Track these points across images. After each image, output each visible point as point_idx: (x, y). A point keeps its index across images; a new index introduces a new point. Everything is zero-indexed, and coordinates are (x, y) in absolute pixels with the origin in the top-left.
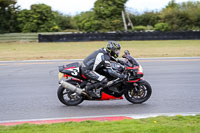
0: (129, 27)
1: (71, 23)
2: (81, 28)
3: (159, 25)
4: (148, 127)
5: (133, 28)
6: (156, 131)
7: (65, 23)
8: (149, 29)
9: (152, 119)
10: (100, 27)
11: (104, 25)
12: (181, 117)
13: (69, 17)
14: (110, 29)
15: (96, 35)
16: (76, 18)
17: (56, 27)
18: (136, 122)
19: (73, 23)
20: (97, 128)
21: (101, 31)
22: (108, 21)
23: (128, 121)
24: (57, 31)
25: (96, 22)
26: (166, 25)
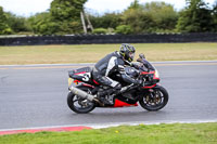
0: (89, 30)
1: (26, 25)
2: (35, 31)
3: (120, 27)
4: (108, 137)
5: (93, 30)
7: (18, 25)
8: (110, 32)
9: (113, 129)
10: (57, 29)
11: (61, 27)
12: (144, 126)
13: (23, 19)
14: (68, 32)
15: (53, 38)
16: (31, 19)
17: (9, 30)
18: (96, 132)
19: (28, 26)
21: (58, 34)
22: (65, 23)
24: (9, 33)
25: (53, 24)
26: (129, 27)
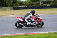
0: (42, 4)
1: (24, 3)
2: (27, 5)
3: (51, 3)
4: (45, 36)
5: (43, 4)
6: (47, 37)
8: (48, 5)
11: (34, 4)
12: (56, 33)
14: (36, 5)
15: (31, 7)
17: (19, 5)
19: (24, 4)
20: (29, 36)
21: (33, 6)
23: (39, 34)
24: (19, 6)
26: (54, 3)
